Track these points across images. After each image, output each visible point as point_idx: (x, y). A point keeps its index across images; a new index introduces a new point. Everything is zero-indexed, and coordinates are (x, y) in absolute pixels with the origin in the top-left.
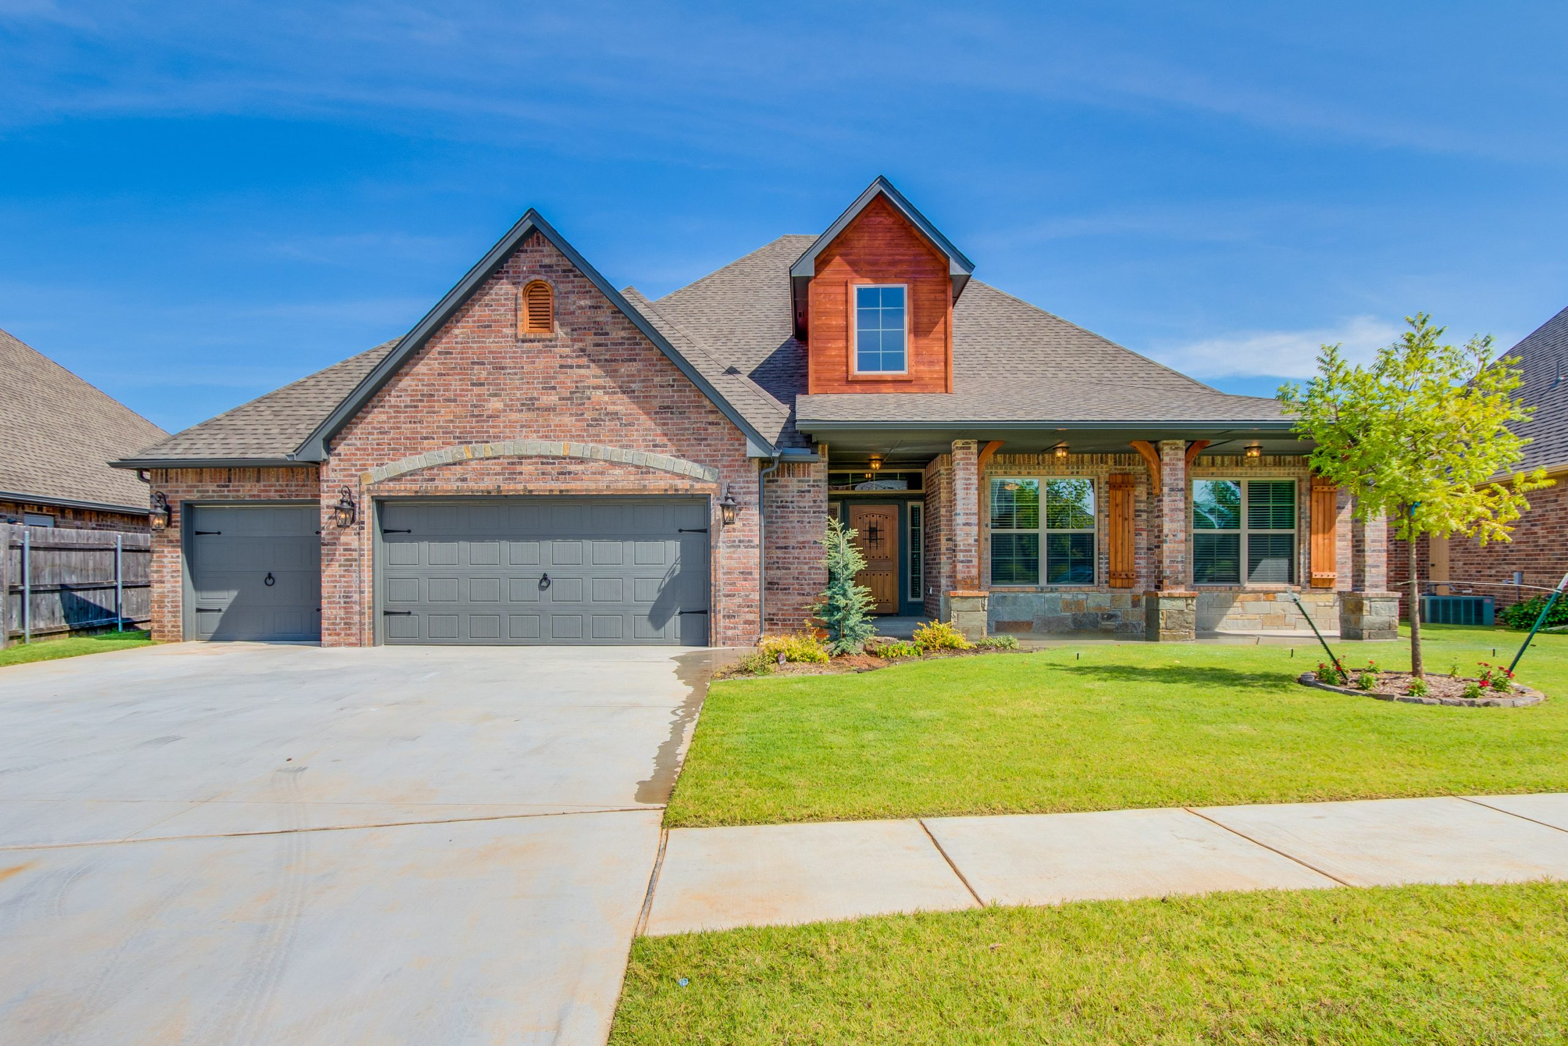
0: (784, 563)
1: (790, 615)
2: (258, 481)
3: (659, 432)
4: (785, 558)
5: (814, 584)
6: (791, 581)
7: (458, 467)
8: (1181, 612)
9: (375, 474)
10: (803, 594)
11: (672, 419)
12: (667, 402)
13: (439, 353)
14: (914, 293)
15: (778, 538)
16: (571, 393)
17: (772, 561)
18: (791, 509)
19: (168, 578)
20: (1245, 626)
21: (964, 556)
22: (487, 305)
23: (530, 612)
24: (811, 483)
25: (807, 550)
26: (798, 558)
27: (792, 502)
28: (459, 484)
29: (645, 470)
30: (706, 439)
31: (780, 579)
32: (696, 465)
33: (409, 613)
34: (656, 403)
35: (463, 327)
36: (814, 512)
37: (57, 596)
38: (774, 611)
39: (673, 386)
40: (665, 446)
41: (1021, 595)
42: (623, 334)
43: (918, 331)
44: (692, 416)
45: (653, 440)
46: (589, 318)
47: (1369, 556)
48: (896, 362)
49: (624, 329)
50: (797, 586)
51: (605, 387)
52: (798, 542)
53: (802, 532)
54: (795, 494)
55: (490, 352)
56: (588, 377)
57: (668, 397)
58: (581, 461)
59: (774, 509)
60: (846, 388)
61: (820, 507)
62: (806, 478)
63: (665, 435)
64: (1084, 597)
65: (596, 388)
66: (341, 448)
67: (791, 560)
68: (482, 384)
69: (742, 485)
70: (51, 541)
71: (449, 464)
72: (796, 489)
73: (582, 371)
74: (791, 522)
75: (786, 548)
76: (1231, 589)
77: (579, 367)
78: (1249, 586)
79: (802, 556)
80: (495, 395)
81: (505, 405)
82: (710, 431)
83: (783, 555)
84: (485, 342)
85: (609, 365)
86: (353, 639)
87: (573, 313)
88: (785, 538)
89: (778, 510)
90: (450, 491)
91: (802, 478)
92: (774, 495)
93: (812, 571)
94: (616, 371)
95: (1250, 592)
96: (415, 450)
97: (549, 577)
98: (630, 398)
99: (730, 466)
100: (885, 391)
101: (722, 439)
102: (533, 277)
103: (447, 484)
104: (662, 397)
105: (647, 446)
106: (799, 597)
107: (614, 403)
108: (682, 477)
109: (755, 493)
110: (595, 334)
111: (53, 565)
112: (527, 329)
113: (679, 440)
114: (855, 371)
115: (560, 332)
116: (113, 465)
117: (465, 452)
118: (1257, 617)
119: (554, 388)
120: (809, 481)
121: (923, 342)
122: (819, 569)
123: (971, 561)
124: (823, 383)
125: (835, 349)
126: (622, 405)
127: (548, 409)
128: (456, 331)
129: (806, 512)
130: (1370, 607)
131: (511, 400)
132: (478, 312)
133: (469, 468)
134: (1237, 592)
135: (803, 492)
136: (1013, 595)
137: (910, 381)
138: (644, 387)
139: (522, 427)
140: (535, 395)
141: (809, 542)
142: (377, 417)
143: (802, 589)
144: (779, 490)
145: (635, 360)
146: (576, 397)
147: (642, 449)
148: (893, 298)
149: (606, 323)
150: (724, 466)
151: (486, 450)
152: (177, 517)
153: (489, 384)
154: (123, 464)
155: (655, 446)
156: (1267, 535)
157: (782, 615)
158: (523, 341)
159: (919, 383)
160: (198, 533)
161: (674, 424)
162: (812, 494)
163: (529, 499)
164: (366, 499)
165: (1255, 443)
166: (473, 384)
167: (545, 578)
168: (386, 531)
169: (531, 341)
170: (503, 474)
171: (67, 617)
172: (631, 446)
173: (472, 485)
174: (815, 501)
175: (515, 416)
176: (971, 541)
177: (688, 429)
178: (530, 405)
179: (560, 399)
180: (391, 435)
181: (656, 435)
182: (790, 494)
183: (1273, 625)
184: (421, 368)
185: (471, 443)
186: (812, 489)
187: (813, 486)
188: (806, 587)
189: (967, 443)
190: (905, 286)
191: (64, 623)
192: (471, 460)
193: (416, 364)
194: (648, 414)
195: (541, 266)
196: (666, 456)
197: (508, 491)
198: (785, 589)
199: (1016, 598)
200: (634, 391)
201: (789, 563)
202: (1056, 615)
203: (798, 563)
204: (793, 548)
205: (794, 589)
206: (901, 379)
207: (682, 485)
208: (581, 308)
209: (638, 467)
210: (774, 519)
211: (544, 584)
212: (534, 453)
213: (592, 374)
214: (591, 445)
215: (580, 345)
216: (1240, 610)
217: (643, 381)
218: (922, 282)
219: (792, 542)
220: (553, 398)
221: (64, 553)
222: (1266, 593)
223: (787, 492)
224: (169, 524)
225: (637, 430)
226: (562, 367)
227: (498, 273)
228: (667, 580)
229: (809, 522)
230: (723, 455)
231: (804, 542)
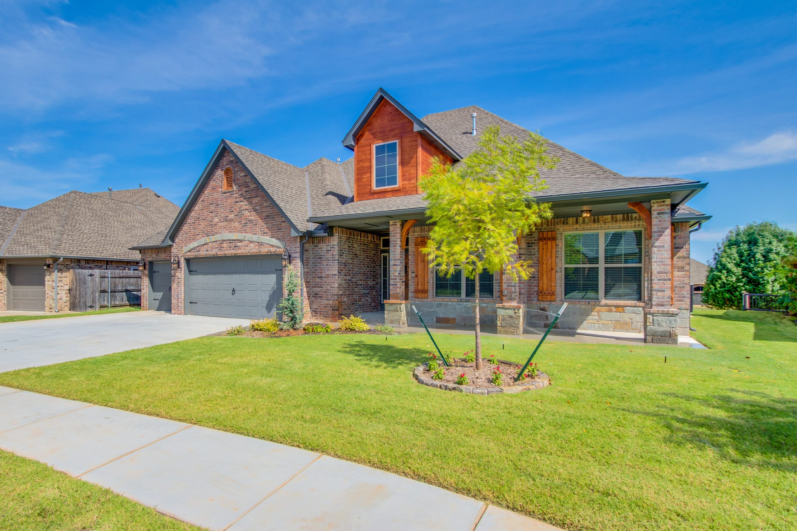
0: (320, 285)
1: (323, 309)
2: (165, 253)
3: (265, 227)
4: (321, 282)
5: (332, 295)
6: (323, 293)
7: (206, 246)
8: (511, 317)
9: (185, 249)
10: (328, 300)
11: (269, 221)
12: (268, 214)
13: (201, 201)
14: (401, 143)
15: (318, 273)
16: (238, 213)
17: (316, 284)
18: (323, 259)
19: (145, 288)
20: (600, 328)
21: (393, 282)
22: (214, 180)
23: (229, 304)
24: (331, 246)
25: (329, 278)
26: (326, 282)
27: (324, 256)
28: (206, 252)
29: (261, 244)
30: (281, 229)
31: (319, 292)
32: (277, 241)
33: (196, 303)
34: (264, 214)
35: (208, 190)
36: (332, 260)
37: (124, 293)
38: (317, 307)
39: (270, 206)
40: (267, 233)
41: (450, 303)
42: (254, 186)
43: (403, 163)
44: (277, 219)
45: (264, 231)
46: (243, 180)
47: (655, 283)
48: (393, 181)
49: (254, 184)
50: (325, 296)
51: (248, 209)
52: (326, 275)
53: (327, 270)
54: (325, 252)
55: (215, 199)
56: (243, 206)
57: (268, 211)
58: (241, 241)
59: (317, 259)
60: (370, 197)
61: (335, 258)
62: (329, 244)
63: (267, 228)
64: (486, 305)
65: (245, 210)
66: (177, 240)
67: (323, 283)
68: (212, 212)
69: (294, 249)
70: (122, 275)
71: (203, 245)
72: (325, 249)
73: (242, 203)
74: (324, 265)
75: (321, 277)
76: (589, 303)
77: (241, 202)
78: (604, 302)
79: (327, 281)
80: (216, 216)
81: (219, 220)
82: (282, 225)
83: (320, 281)
84: (213, 195)
85: (249, 200)
86: (179, 312)
87: (239, 179)
88: (321, 273)
89: (319, 260)
90: (204, 255)
91: (327, 244)
92: (317, 252)
93: (332, 289)
94: (252, 202)
95: (604, 306)
96: (194, 240)
97: (235, 289)
98: (256, 213)
99: (289, 241)
100: (388, 196)
101: (287, 228)
102: (227, 166)
103: (203, 253)
104: (266, 212)
105: (262, 233)
106: (326, 301)
107: (251, 216)
108: (273, 246)
109: (298, 252)
110: (246, 187)
111: (123, 283)
112: (226, 188)
113: (272, 230)
114: (374, 188)
115: (235, 188)
116: (130, 249)
117: (207, 240)
118: (610, 322)
119: (233, 211)
120: (330, 245)
121: (406, 169)
122: (334, 287)
123: (397, 285)
124: (360, 195)
125: (366, 178)
126: (253, 216)
127: (231, 221)
128: (206, 192)
129: (329, 260)
130: (653, 320)
131: (221, 218)
132: (212, 183)
133: (209, 246)
134: (594, 305)
135: (328, 251)
136: (445, 303)
137: (400, 190)
138: (261, 208)
139: (224, 228)
140: (227, 215)
141: (330, 275)
142: (185, 228)
143: (328, 297)
144: (319, 250)
145: (257, 197)
146: (239, 215)
147: (260, 235)
148: (392, 148)
149: (249, 182)
150: (288, 241)
151: (213, 238)
152: (147, 266)
153: (215, 212)
154: (134, 249)
155: (264, 233)
156: (621, 268)
157: (320, 309)
158: (224, 193)
159: (404, 190)
160: (154, 272)
161: (271, 223)
162: (331, 252)
163: (225, 258)
164: (182, 259)
165: (585, 208)
166: (210, 213)
167: (233, 290)
168: (190, 271)
169: (226, 193)
170: (218, 248)
171: (128, 300)
172: (256, 234)
173: (210, 252)
174: (333, 255)
175: (222, 224)
176: (397, 274)
177: (275, 225)
178: (226, 220)
179: (235, 216)
180: (189, 234)
181: (264, 229)
182: (323, 252)
183: (622, 329)
184: (196, 208)
185: (209, 236)
186: (331, 249)
187: (332, 248)
188: (329, 296)
189: (395, 222)
190: (397, 141)
191: (127, 302)
192: (209, 242)
193: (195, 206)
194: (262, 219)
195: (230, 162)
196: (268, 238)
197: (220, 254)
198: (321, 297)
199: (447, 304)
200: (257, 210)
201: (322, 285)
202: (469, 315)
203: (326, 285)
204: (324, 278)
205: (324, 297)
206: (395, 189)
207: (273, 249)
208: (241, 177)
209: (258, 243)
210: (317, 264)
211: (233, 292)
212: (226, 239)
213: (244, 204)
214: (244, 234)
215: (240, 193)
216: (597, 318)
217: (260, 205)
218: (405, 137)
219: (324, 275)
220: (232, 215)
221: (127, 279)
222: (617, 307)
223: (322, 251)
224: (145, 269)
225: (258, 227)
226: (235, 202)
227: (217, 167)
228: (272, 291)
229: (330, 265)
230: (287, 236)
231: (328, 275)
